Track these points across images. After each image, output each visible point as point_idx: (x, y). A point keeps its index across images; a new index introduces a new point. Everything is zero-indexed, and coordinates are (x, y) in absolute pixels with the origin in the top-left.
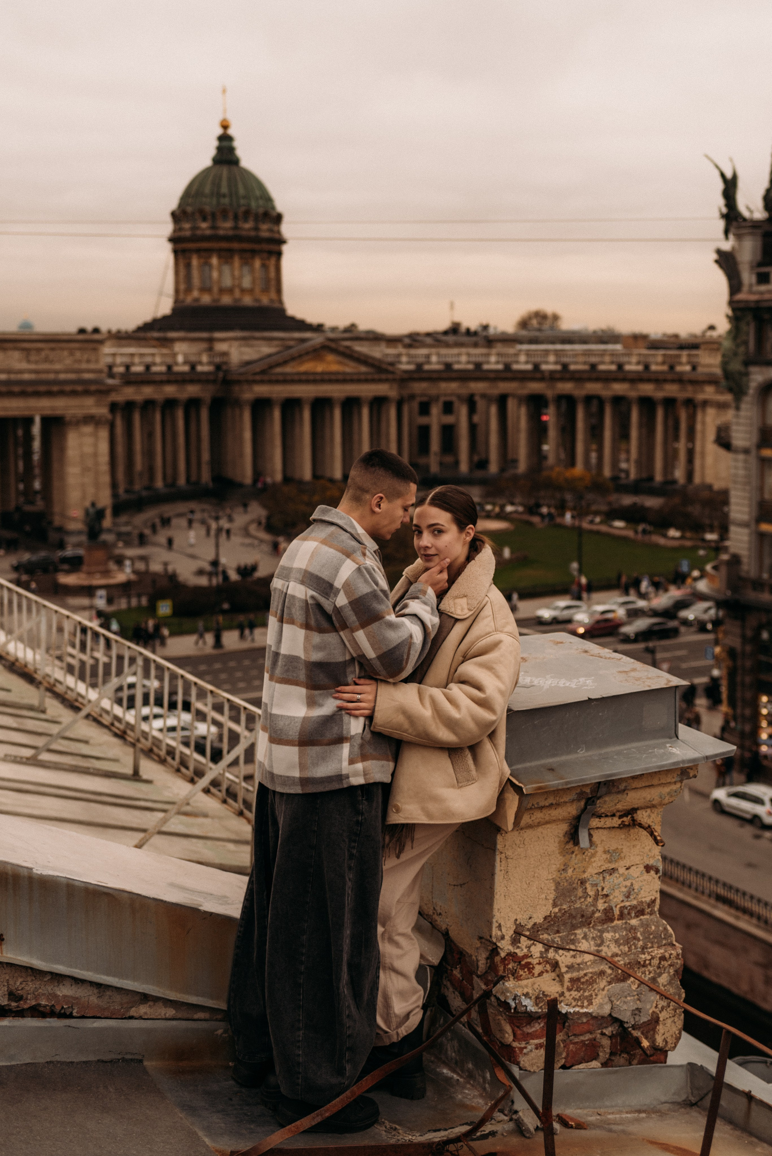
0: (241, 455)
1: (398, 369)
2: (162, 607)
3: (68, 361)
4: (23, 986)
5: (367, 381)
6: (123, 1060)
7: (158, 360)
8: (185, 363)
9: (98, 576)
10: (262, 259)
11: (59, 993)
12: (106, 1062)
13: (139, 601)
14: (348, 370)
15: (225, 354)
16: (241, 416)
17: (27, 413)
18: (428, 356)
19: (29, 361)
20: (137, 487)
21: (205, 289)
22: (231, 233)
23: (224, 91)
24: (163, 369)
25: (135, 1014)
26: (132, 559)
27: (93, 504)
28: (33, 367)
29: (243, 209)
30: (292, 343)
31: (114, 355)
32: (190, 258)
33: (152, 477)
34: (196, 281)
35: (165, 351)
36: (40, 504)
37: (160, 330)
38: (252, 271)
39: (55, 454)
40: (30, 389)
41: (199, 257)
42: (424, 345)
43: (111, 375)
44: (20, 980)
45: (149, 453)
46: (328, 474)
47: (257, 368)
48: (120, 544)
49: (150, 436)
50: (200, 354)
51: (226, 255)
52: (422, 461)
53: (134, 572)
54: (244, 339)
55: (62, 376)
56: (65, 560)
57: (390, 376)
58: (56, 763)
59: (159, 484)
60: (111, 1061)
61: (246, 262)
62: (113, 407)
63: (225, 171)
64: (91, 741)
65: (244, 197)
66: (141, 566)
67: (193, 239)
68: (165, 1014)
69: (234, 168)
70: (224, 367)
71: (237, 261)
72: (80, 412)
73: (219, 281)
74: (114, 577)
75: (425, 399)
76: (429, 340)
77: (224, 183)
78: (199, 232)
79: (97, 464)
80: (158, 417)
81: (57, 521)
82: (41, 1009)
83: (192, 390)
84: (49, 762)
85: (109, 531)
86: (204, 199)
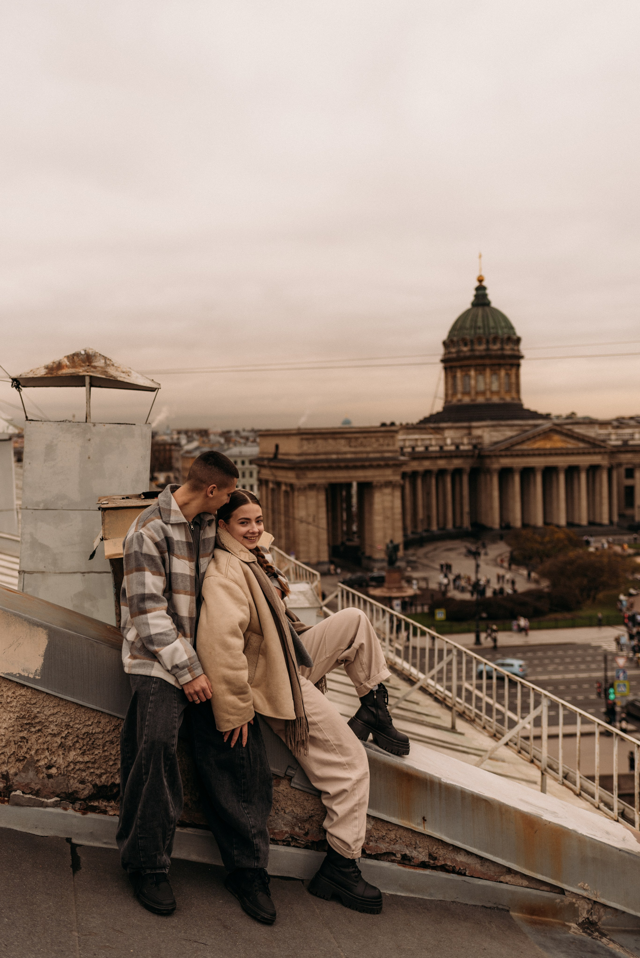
0: (492, 508)
1: (609, 445)
2: (439, 613)
3: (375, 445)
4: (437, 851)
5: (584, 454)
6: (498, 908)
7: (433, 442)
8: (452, 444)
9: (395, 590)
10: (506, 370)
11: (457, 859)
12: (487, 908)
13: (423, 609)
14: (569, 446)
15: (480, 437)
16: (491, 480)
17: (348, 480)
18: (632, 434)
19: (350, 446)
20: (420, 530)
21: (466, 393)
22: (484, 353)
23: (480, 256)
24: (437, 448)
25: (503, 881)
26: (417, 579)
27: (392, 542)
28: (353, 449)
29: (492, 336)
30: (527, 428)
31: (404, 440)
32: (456, 372)
33: (429, 524)
34: (460, 388)
35: (438, 436)
36: (356, 541)
37: (435, 422)
38: (499, 379)
39: (367, 508)
40: (351, 464)
41: (462, 371)
42: (629, 426)
43: (403, 454)
44: (435, 847)
45: (427, 507)
46: (555, 521)
47: (502, 446)
48: (409, 569)
49: (428, 494)
50: (462, 438)
51: (481, 369)
52: (628, 512)
53: (419, 588)
54: (493, 426)
55: (372, 455)
56: (373, 579)
57: (602, 450)
58: (402, 716)
59: (434, 528)
60: (490, 908)
61: (495, 372)
62: (404, 475)
63: (480, 311)
64: (421, 703)
65: (493, 328)
66: (423, 584)
67: (458, 359)
68: (522, 884)
69: (487, 309)
70: (479, 446)
71: (488, 372)
72: (382, 479)
73: (476, 387)
74: (405, 592)
75: (630, 466)
76: (632, 422)
77: (480, 320)
78: (462, 355)
79: (393, 514)
80: (433, 481)
81: (368, 552)
82: (447, 868)
83: (457, 463)
84: (398, 715)
85: (402, 559)
86: (466, 332)
